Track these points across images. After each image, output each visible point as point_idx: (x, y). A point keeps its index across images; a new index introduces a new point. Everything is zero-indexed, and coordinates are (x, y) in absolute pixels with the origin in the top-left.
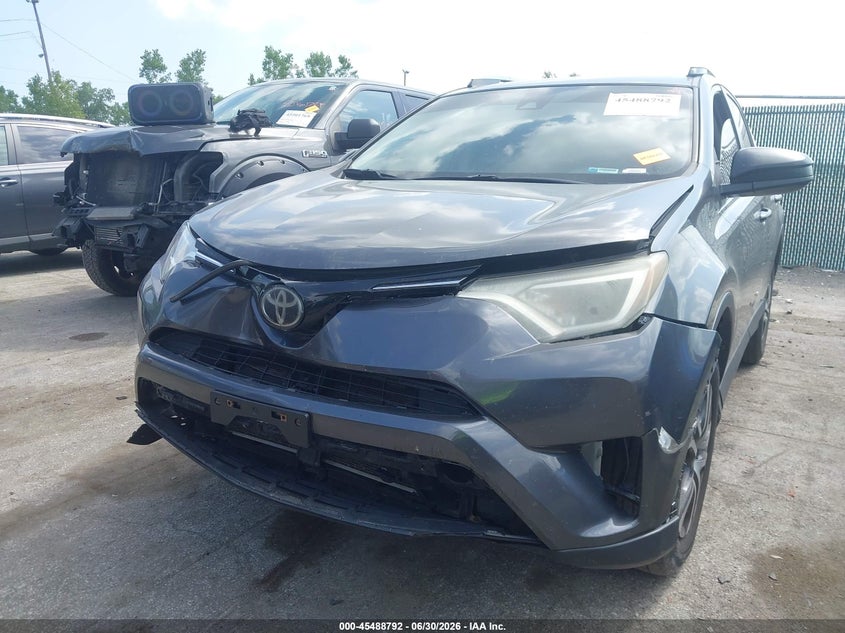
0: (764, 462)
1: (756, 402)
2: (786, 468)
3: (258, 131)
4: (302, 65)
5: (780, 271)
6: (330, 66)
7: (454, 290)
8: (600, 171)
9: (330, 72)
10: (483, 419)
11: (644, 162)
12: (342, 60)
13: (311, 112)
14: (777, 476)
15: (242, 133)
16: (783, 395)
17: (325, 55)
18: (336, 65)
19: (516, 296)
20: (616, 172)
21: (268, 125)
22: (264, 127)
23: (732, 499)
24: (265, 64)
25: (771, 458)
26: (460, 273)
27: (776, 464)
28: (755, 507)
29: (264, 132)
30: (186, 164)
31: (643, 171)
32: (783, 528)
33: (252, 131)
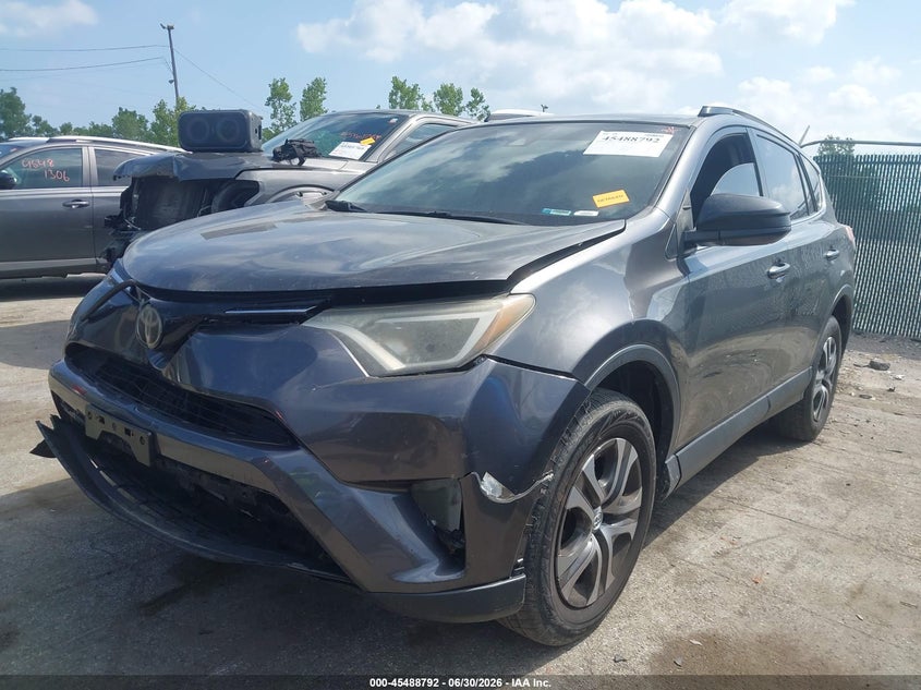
0: (747, 544)
1: (781, 482)
2: (768, 553)
3: (302, 162)
4: (429, 98)
5: (851, 337)
6: (460, 99)
7: (302, 318)
8: (553, 212)
9: (461, 105)
10: (298, 449)
11: (599, 205)
12: (475, 93)
13: (366, 144)
14: (753, 560)
15: (285, 163)
16: (819, 476)
17: (456, 87)
18: (467, 98)
19: (363, 330)
20: (568, 213)
21: (316, 156)
22: (310, 157)
23: (686, 578)
24: (392, 94)
25: (758, 541)
26: (312, 302)
27: (760, 548)
28: (706, 589)
29: (308, 162)
30: (224, 192)
31: (595, 214)
32: (722, 614)
33: (296, 161)
